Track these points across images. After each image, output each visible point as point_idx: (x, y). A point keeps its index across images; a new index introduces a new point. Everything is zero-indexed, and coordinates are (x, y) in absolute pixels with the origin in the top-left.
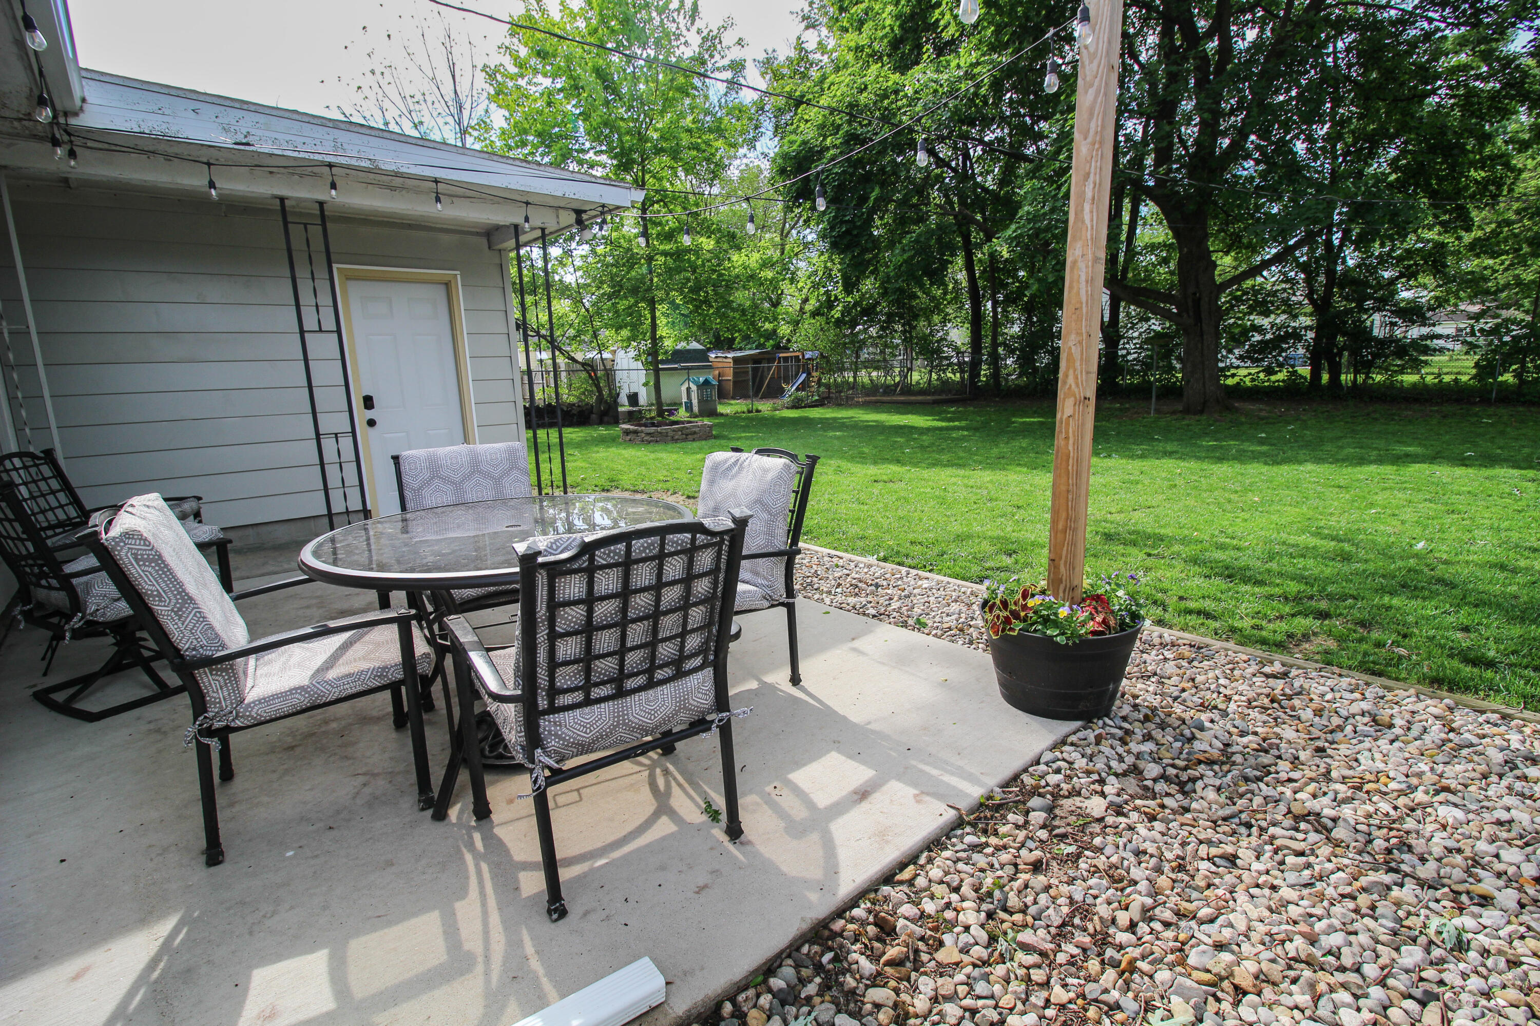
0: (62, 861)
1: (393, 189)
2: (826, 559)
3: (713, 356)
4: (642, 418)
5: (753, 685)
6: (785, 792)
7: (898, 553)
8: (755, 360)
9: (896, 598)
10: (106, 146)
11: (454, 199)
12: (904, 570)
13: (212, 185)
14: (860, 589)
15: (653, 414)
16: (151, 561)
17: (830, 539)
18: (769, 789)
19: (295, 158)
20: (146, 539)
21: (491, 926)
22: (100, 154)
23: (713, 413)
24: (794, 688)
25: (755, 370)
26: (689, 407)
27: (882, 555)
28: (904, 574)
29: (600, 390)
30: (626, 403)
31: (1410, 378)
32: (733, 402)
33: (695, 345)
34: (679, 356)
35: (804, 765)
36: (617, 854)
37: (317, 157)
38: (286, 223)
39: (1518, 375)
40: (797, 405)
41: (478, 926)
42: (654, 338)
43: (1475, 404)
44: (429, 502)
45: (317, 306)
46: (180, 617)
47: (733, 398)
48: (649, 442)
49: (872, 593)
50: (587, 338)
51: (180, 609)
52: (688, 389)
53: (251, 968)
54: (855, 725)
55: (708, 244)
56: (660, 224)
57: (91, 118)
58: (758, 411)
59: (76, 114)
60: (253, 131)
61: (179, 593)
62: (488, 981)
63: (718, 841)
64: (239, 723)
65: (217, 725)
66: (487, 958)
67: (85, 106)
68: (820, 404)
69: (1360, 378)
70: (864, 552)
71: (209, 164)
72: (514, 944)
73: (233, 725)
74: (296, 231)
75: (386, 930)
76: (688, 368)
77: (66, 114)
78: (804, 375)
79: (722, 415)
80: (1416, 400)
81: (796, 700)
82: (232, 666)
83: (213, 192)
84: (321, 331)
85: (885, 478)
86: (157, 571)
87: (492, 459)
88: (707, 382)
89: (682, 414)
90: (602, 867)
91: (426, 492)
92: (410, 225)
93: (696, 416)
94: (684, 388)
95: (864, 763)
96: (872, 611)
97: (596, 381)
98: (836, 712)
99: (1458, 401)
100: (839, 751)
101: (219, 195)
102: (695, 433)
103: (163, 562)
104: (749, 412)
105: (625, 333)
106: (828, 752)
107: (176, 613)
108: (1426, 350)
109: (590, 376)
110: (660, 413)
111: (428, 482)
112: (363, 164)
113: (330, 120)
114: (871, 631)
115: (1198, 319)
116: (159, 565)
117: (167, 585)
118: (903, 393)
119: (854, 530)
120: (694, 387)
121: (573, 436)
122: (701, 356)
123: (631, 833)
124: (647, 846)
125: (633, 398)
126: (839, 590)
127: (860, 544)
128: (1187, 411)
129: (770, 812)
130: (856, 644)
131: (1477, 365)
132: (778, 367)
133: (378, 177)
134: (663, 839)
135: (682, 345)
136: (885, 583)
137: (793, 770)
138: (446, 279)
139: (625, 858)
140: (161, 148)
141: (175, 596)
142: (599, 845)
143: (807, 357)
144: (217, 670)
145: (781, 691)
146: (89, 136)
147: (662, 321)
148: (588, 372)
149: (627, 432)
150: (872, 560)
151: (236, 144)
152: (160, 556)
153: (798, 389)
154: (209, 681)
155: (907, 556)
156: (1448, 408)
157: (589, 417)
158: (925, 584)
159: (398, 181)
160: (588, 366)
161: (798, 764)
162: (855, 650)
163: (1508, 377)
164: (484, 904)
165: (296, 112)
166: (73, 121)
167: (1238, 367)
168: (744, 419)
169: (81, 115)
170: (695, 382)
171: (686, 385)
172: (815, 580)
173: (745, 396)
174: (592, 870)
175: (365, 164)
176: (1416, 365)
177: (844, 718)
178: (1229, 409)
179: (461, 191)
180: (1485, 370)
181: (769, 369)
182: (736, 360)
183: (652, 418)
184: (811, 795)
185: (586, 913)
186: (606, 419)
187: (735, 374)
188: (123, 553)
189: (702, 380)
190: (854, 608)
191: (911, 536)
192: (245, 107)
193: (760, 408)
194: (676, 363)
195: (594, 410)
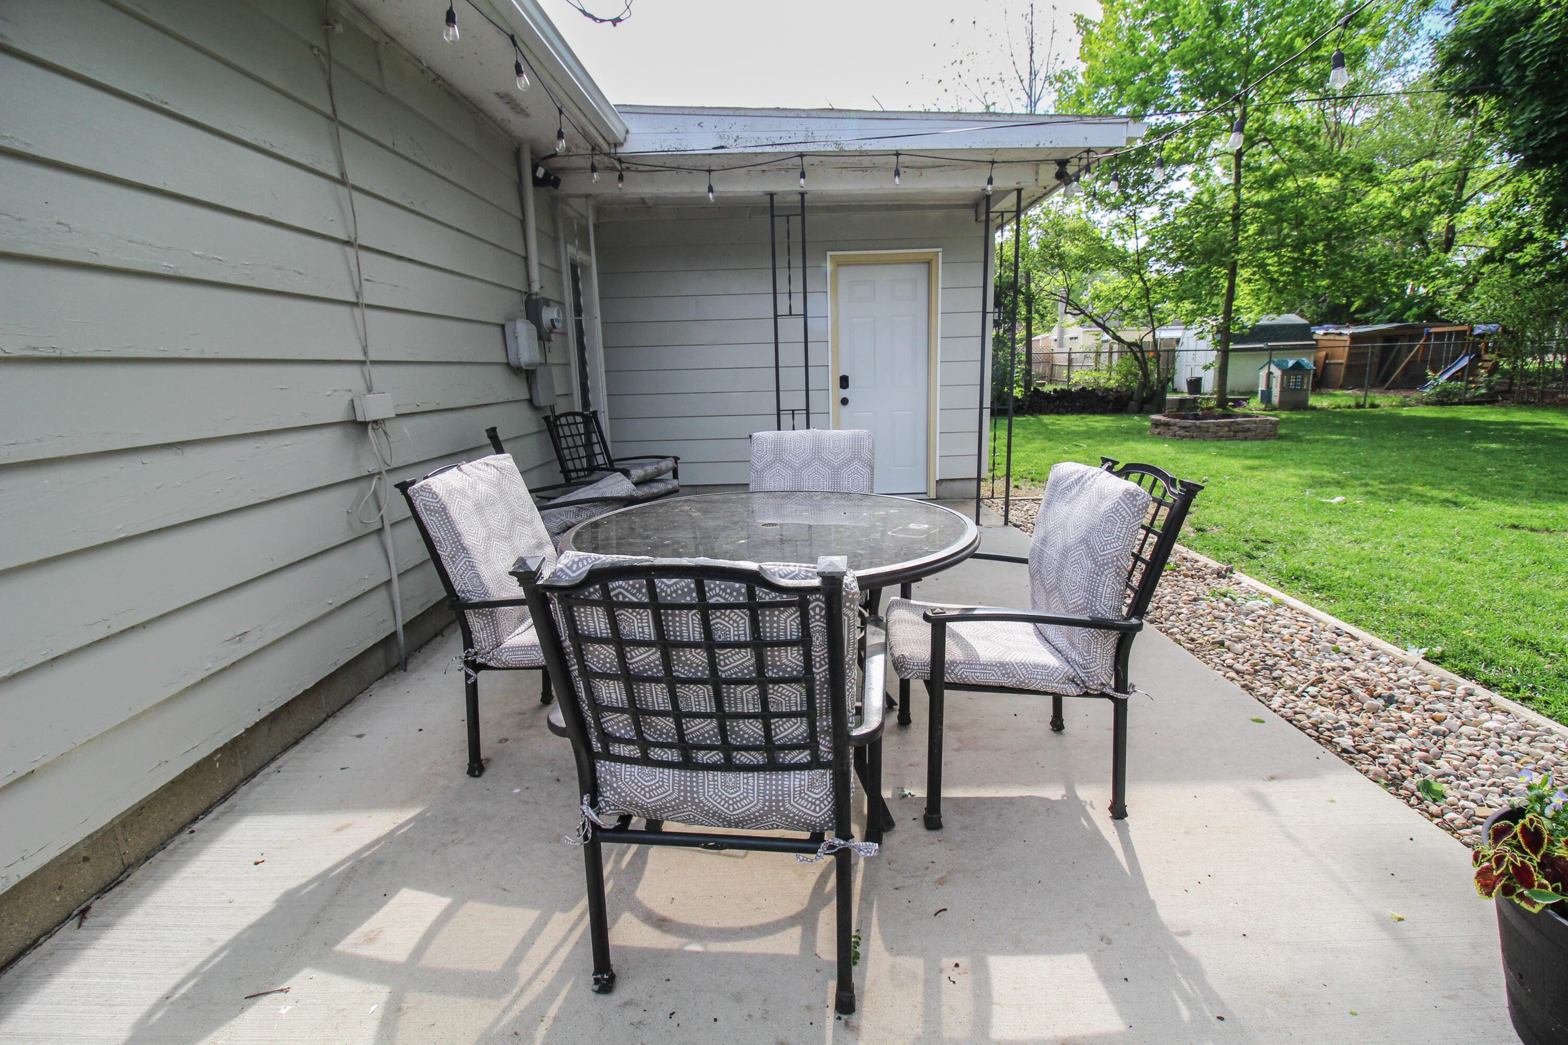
0: (420, 730)
1: (864, 169)
2: (1328, 635)
3: (1321, 332)
4: (1196, 408)
5: (1055, 793)
6: (965, 981)
7: (1475, 652)
8: (1387, 337)
9: (1413, 731)
10: (649, 168)
11: (923, 171)
12: (1464, 684)
13: (711, 189)
14: (1354, 698)
15: (1212, 403)
16: (436, 512)
17: (1356, 605)
18: (948, 962)
19: (775, 154)
20: (434, 493)
21: (555, 958)
22: (645, 176)
23: (1302, 406)
24: (1110, 822)
25: (1385, 351)
26: (1266, 396)
27: (1438, 650)
28: (1460, 692)
29: (1146, 374)
30: (1185, 389)
32: (1339, 392)
33: (1293, 319)
34: (1259, 333)
35: (1026, 952)
36: (715, 947)
37: (790, 149)
38: (773, 216)
40: (1444, 399)
41: (546, 952)
42: (1228, 312)
44: (769, 485)
45: (790, 293)
46: (454, 562)
47: (1342, 387)
48: (1182, 438)
49: (1374, 711)
50: (1139, 313)
51: (454, 556)
52: (1270, 373)
53: (406, 884)
54: (1160, 926)
55: (1325, 184)
56: (1259, 168)
57: (633, 146)
58: (1373, 406)
59: (622, 144)
60: (741, 135)
61: (454, 542)
62: (498, 1020)
63: (824, 1001)
64: (492, 664)
65: (479, 660)
66: (518, 996)
67: (629, 137)
68: (1490, 400)
70: (1401, 638)
71: (710, 171)
72: (550, 993)
73: (489, 664)
74: (780, 222)
75: (496, 907)
76: (1273, 349)
77: (616, 146)
78: (1465, 362)
79: (1314, 408)
81: (1098, 840)
82: (491, 613)
83: (711, 195)
84: (790, 315)
85: (1536, 523)
86: (439, 521)
87: (834, 447)
88: (1298, 366)
89: (1255, 404)
90: (691, 953)
91: (767, 475)
92: (899, 206)
93: (1274, 409)
94: (1263, 374)
95: (1120, 1001)
96: (1346, 741)
97: (1143, 364)
98: (1144, 889)
100: (1096, 961)
101: (715, 198)
102: (1249, 430)
103: (446, 514)
104: (1358, 406)
105: (1187, 305)
106: (1078, 950)
107: (451, 559)
109: (1137, 358)
110: (1222, 402)
111: (770, 465)
112: (829, 149)
113: (804, 110)
114: (1315, 775)
116: (441, 516)
117: (446, 534)
119: (1411, 599)
120: (1277, 372)
121: (1097, 425)
122: (1303, 332)
123: (751, 928)
124: (751, 956)
125: (1195, 385)
126: (1312, 690)
127: (1408, 624)
129: (919, 998)
130: (1271, 790)
132: (1426, 347)
133: (842, 159)
134: (774, 957)
135: (1265, 321)
136: (1410, 699)
137: (1003, 951)
138: (928, 257)
139: (718, 958)
140: (681, 162)
141: (451, 544)
142: (712, 924)
143: (1477, 332)
144: (480, 614)
145: (1089, 819)
146: (635, 161)
147: (1243, 289)
148: (1134, 353)
149: (1156, 424)
150: (1415, 654)
151: (714, 148)
152: (444, 509)
153: (1450, 379)
154: (475, 621)
155: (1489, 663)
157: (1127, 405)
158: (1494, 722)
159: (866, 161)
160: (1135, 348)
161: (1019, 947)
162: (1258, 797)
164: (571, 930)
165: (778, 109)
166: (620, 150)
169: (625, 145)
170: (1281, 367)
171: (1265, 371)
172: (1283, 663)
173: (1359, 386)
174: (680, 953)
175: (831, 148)
177: (1151, 905)
179: (929, 161)
181: (1410, 348)
182: (1354, 338)
183: (1209, 409)
184: (996, 1008)
185: (627, 1004)
186: (1147, 407)
187: (1351, 356)
188: (417, 503)
189: (1291, 363)
190: (1315, 726)
191: (1520, 631)
192: (737, 113)
193: (1377, 402)
194: (1261, 341)
195: (1135, 397)
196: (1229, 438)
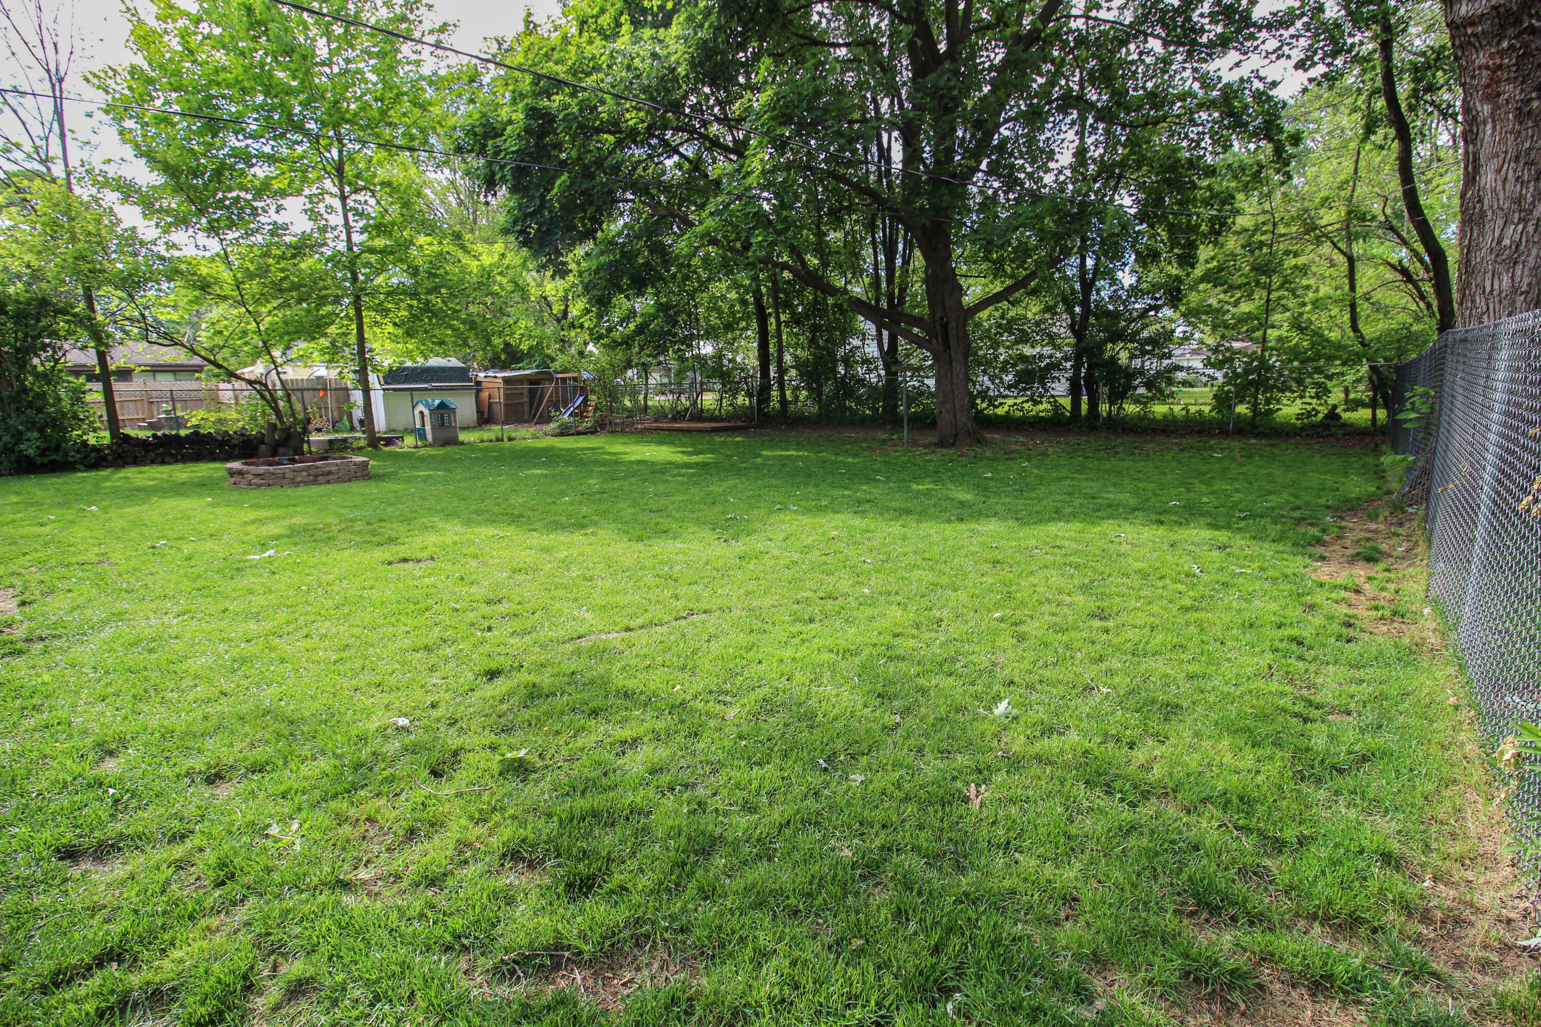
3: (479, 375)
8: (533, 381)
15: (363, 443)
23: (452, 442)
25: (532, 392)
26: (421, 434)
31: (1159, 409)
32: (498, 427)
33: (454, 362)
39: (1255, 406)
40: (564, 432)
42: (362, 351)
43: (1213, 436)
47: (505, 423)
58: (510, 439)
68: (592, 432)
69: (1114, 409)
78: (579, 402)
79: (462, 443)
80: (1163, 432)
89: (409, 443)
94: (416, 412)
99: (1200, 433)
104: (498, 440)
108: (1170, 382)
115: (947, 344)
118: (693, 419)
120: (427, 412)
122: (459, 374)
128: (941, 444)
131: (1215, 396)
132: (556, 388)
143: (584, 378)
149: (232, 473)
153: (570, 415)
156: (1188, 441)
163: (1242, 409)
167: (1006, 397)
168: (481, 450)
170: (427, 405)
171: (418, 409)
173: (519, 421)
176: (1163, 397)
178: (979, 441)
180: (1223, 401)
181: (547, 390)
182: (506, 380)
187: (507, 396)
189: (437, 402)
193: (513, 435)
194: (426, 382)
195: (267, 440)
196: (306, 483)
